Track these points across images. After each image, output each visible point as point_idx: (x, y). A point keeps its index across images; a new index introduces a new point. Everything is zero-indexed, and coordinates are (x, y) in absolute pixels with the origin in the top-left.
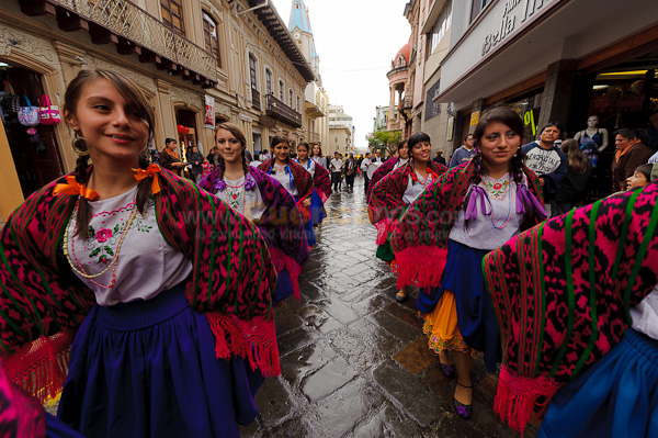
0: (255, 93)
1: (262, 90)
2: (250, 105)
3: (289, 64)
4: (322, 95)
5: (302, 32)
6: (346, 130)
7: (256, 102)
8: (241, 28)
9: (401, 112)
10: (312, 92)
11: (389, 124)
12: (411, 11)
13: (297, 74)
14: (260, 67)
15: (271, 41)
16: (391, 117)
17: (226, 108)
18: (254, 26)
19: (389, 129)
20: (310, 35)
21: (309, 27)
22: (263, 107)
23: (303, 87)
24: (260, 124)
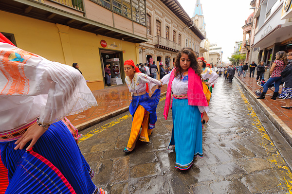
4: (207, 43)
5: (199, 16)
6: (218, 55)
9: (245, 47)
10: (203, 44)
11: (242, 50)
12: (253, 3)
13: (198, 39)
15: (192, 32)
19: (241, 53)
20: (202, 16)
21: (202, 13)
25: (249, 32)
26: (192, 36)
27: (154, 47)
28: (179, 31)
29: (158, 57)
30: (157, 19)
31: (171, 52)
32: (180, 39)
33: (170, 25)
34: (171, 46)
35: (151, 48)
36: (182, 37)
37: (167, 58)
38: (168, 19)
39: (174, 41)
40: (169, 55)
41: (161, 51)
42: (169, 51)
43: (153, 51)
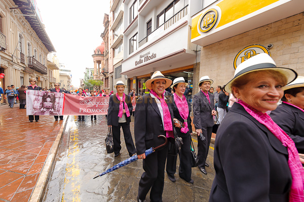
0: (22, 55)
1: (26, 54)
2: (19, 61)
3: (40, 41)
6: (68, 77)
7: (22, 59)
8: (15, 22)
9: (103, 73)
10: (51, 57)
13: (44, 47)
14: (25, 42)
15: (31, 29)
16: (95, 74)
17: (6, 62)
18: (23, 21)
22: (26, 62)
23: (46, 54)
24: (24, 72)
25: (99, 62)
26: (31, 35)
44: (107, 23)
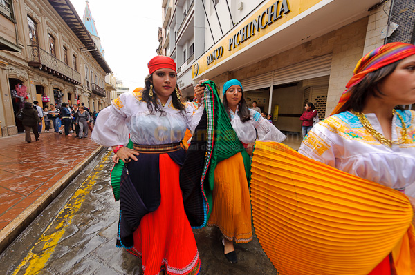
0: (88, 82)
2: (87, 89)
7: (89, 87)
10: (108, 78)
14: (89, 71)
17: (80, 92)
18: (87, 54)
20: (98, 38)
21: (97, 34)
22: (91, 89)
23: (105, 76)
24: (90, 97)
26: (93, 63)
27: (27, 65)
28: (73, 51)
29: (37, 86)
30: (30, 14)
31: (62, 81)
32: (75, 63)
33: (57, 35)
34: (62, 69)
35: (20, 65)
36: (79, 60)
37: (56, 91)
38: (52, 23)
39: (67, 63)
40: (61, 86)
41: (43, 76)
42: (59, 79)
43: (25, 72)
44: (161, 39)
